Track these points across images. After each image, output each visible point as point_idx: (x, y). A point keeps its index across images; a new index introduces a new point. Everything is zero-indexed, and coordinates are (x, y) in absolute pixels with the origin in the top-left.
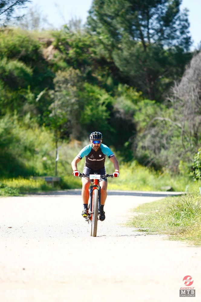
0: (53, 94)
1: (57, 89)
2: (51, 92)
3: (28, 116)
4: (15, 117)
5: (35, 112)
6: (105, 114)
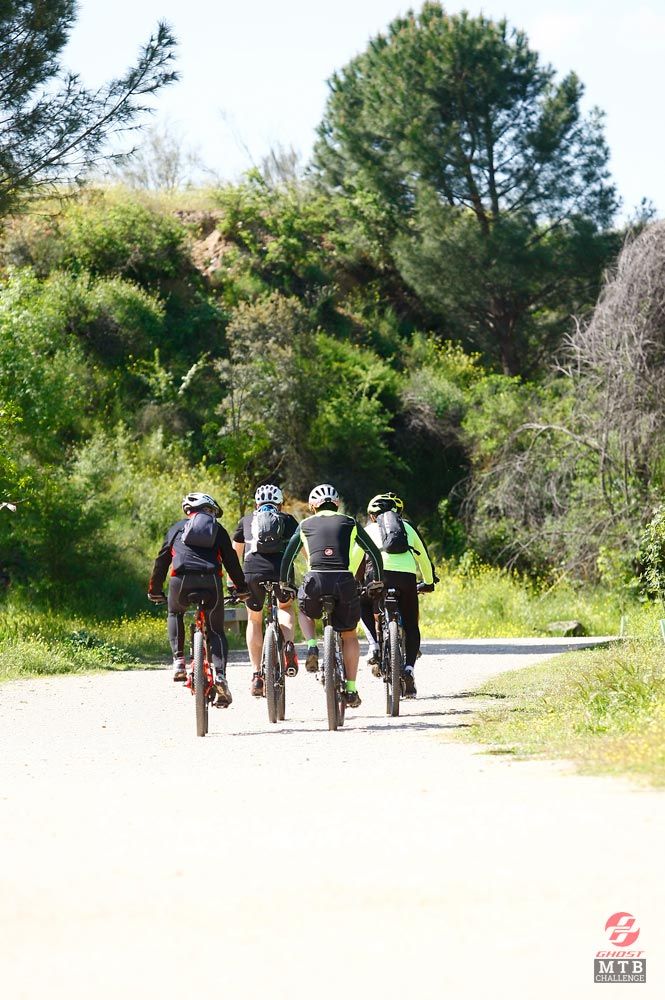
0: (226, 369)
1: (237, 355)
2: (221, 364)
3: (158, 436)
4: (121, 441)
5: (176, 424)
6: (377, 421)
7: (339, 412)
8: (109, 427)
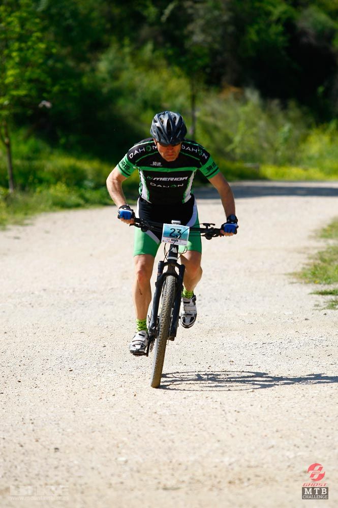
0: (191, 7)
2: (188, 4)
3: (149, 47)
4: (127, 50)
5: (161, 39)
6: (281, 39)
7: (258, 33)
8: (120, 40)
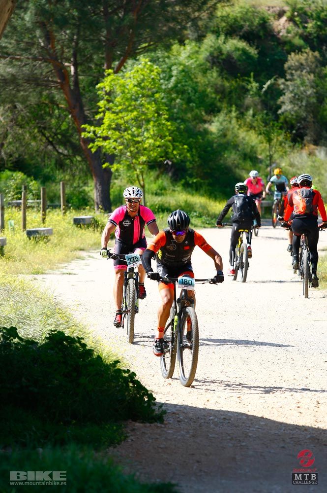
0: (283, 84)
1: (288, 77)
2: (281, 81)
3: (251, 112)
4: (234, 114)
5: (260, 107)
